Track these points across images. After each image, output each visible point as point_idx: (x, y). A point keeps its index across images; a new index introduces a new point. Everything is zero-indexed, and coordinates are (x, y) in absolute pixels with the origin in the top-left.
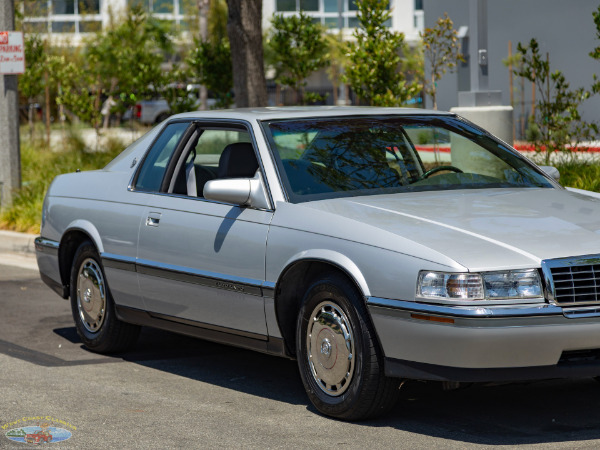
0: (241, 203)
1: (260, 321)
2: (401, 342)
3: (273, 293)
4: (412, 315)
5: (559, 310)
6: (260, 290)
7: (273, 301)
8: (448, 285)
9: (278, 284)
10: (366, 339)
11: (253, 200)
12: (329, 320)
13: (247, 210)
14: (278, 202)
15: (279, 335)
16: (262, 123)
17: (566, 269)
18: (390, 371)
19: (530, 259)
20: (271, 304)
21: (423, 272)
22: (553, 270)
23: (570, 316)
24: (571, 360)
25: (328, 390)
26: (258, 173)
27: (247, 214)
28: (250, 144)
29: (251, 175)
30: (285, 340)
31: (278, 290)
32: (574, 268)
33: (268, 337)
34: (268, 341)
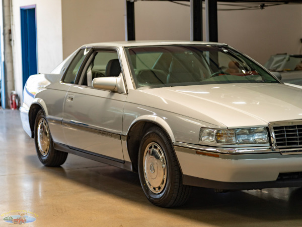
1: (119, 151)
3: (126, 138)
5: (278, 150)
6: (120, 136)
7: (126, 142)
8: (216, 136)
9: (128, 133)
11: (118, 89)
13: (115, 94)
14: (130, 90)
15: (130, 161)
17: (282, 127)
21: (202, 129)
23: (283, 154)
24: (284, 177)
26: (121, 74)
31: (129, 137)
32: (286, 127)
33: (124, 161)
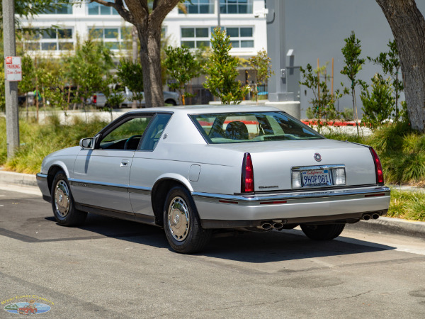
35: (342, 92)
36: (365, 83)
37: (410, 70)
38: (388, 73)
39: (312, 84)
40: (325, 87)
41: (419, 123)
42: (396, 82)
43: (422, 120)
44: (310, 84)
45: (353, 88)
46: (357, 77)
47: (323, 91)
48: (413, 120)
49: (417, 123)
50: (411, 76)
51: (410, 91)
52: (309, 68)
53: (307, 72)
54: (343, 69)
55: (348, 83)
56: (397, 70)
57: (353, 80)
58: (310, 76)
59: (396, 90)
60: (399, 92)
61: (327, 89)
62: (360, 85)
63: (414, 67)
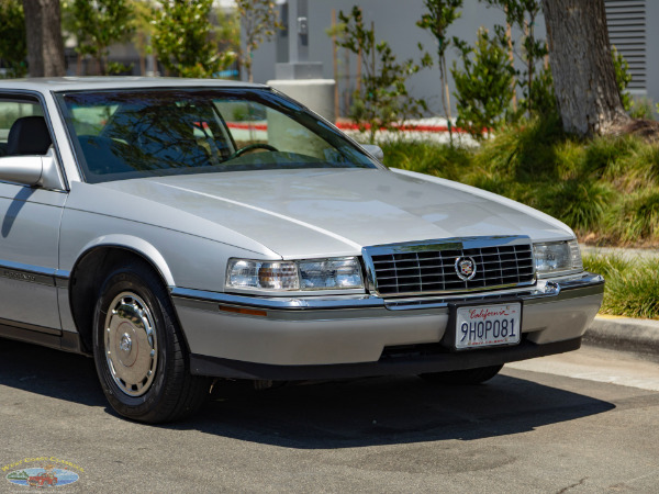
0: (32, 183)
1: (52, 314)
2: (208, 337)
3: (67, 282)
4: (221, 307)
5: (381, 302)
6: (54, 280)
7: (67, 291)
8: (260, 274)
9: (73, 273)
10: (170, 333)
11: (46, 180)
12: (129, 313)
13: (38, 191)
14: (73, 182)
15: (74, 330)
16: (56, 94)
17: (389, 257)
18: (196, 369)
19: (349, 246)
20: (64, 295)
21: (232, 260)
22: (374, 258)
23: (393, 308)
24: (393, 356)
25: (127, 390)
26: (52, 150)
27: (39, 195)
28: (42, 118)
29: (43, 152)
30: (81, 336)
31: (73, 280)
32: (396, 256)
33: (62, 331)
34: (61, 336)
35: (417, 62)
36: (463, 43)
37: (563, 16)
38: (516, 24)
39: (361, 45)
40: (388, 52)
41: (579, 120)
42: (529, 43)
43: (583, 114)
44: (357, 46)
45: (441, 54)
46: (450, 32)
47: (384, 59)
48: (567, 115)
49: (575, 123)
50: (565, 30)
51: (562, 59)
52: (357, 13)
53: (352, 21)
54: (420, 19)
55: (432, 44)
56: (532, 17)
57: (440, 37)
58: (359, 29)
59: (530, 57)
60: (534, 59)
61: (391, 55)
62: (456, 48)
63: (571, 11)
